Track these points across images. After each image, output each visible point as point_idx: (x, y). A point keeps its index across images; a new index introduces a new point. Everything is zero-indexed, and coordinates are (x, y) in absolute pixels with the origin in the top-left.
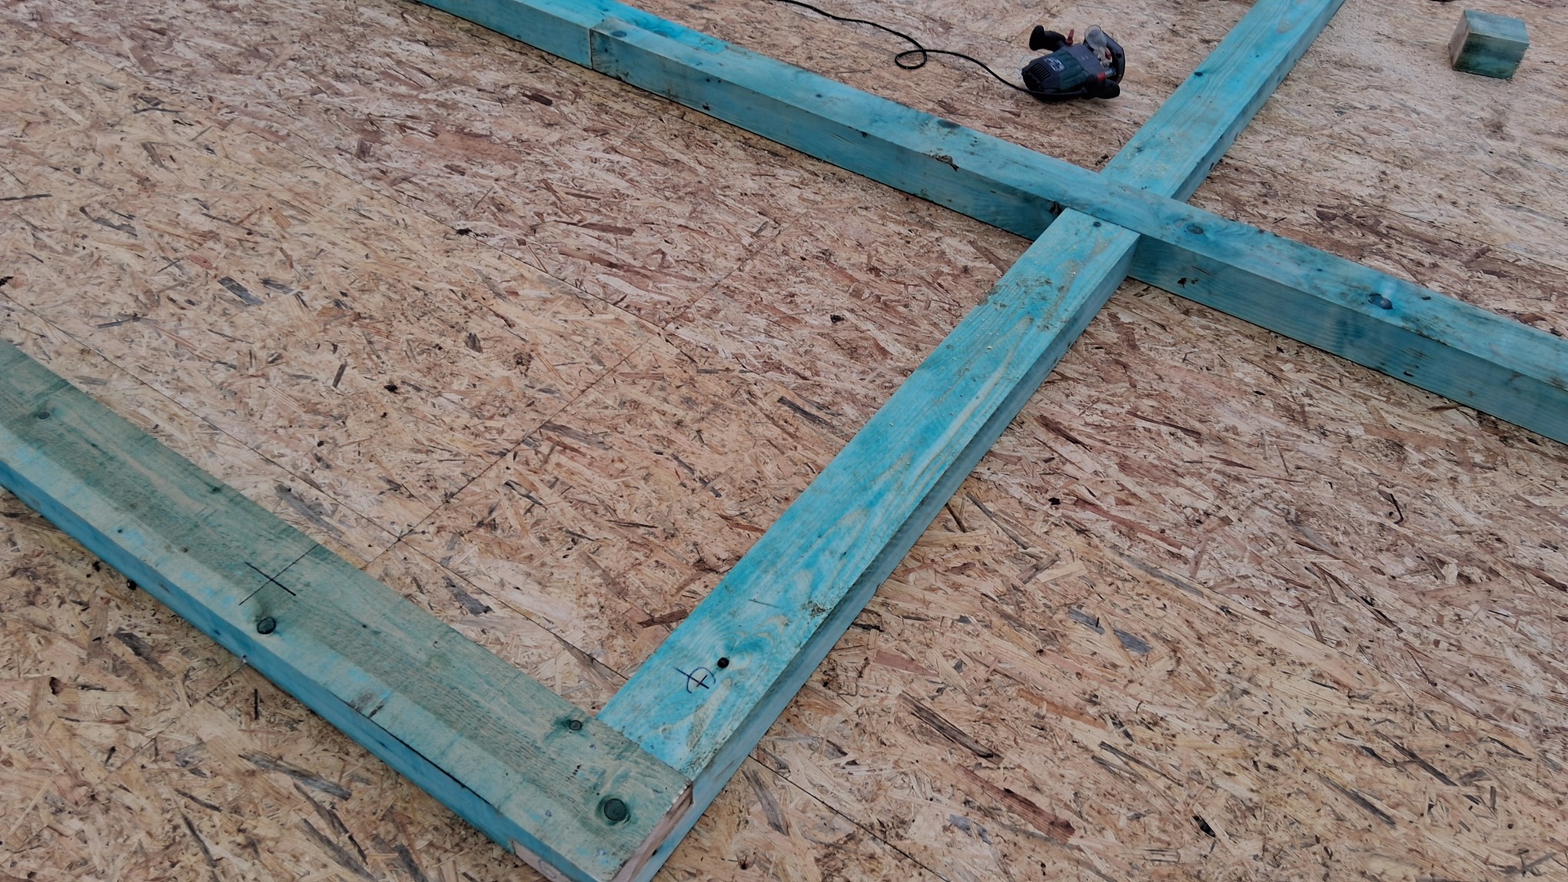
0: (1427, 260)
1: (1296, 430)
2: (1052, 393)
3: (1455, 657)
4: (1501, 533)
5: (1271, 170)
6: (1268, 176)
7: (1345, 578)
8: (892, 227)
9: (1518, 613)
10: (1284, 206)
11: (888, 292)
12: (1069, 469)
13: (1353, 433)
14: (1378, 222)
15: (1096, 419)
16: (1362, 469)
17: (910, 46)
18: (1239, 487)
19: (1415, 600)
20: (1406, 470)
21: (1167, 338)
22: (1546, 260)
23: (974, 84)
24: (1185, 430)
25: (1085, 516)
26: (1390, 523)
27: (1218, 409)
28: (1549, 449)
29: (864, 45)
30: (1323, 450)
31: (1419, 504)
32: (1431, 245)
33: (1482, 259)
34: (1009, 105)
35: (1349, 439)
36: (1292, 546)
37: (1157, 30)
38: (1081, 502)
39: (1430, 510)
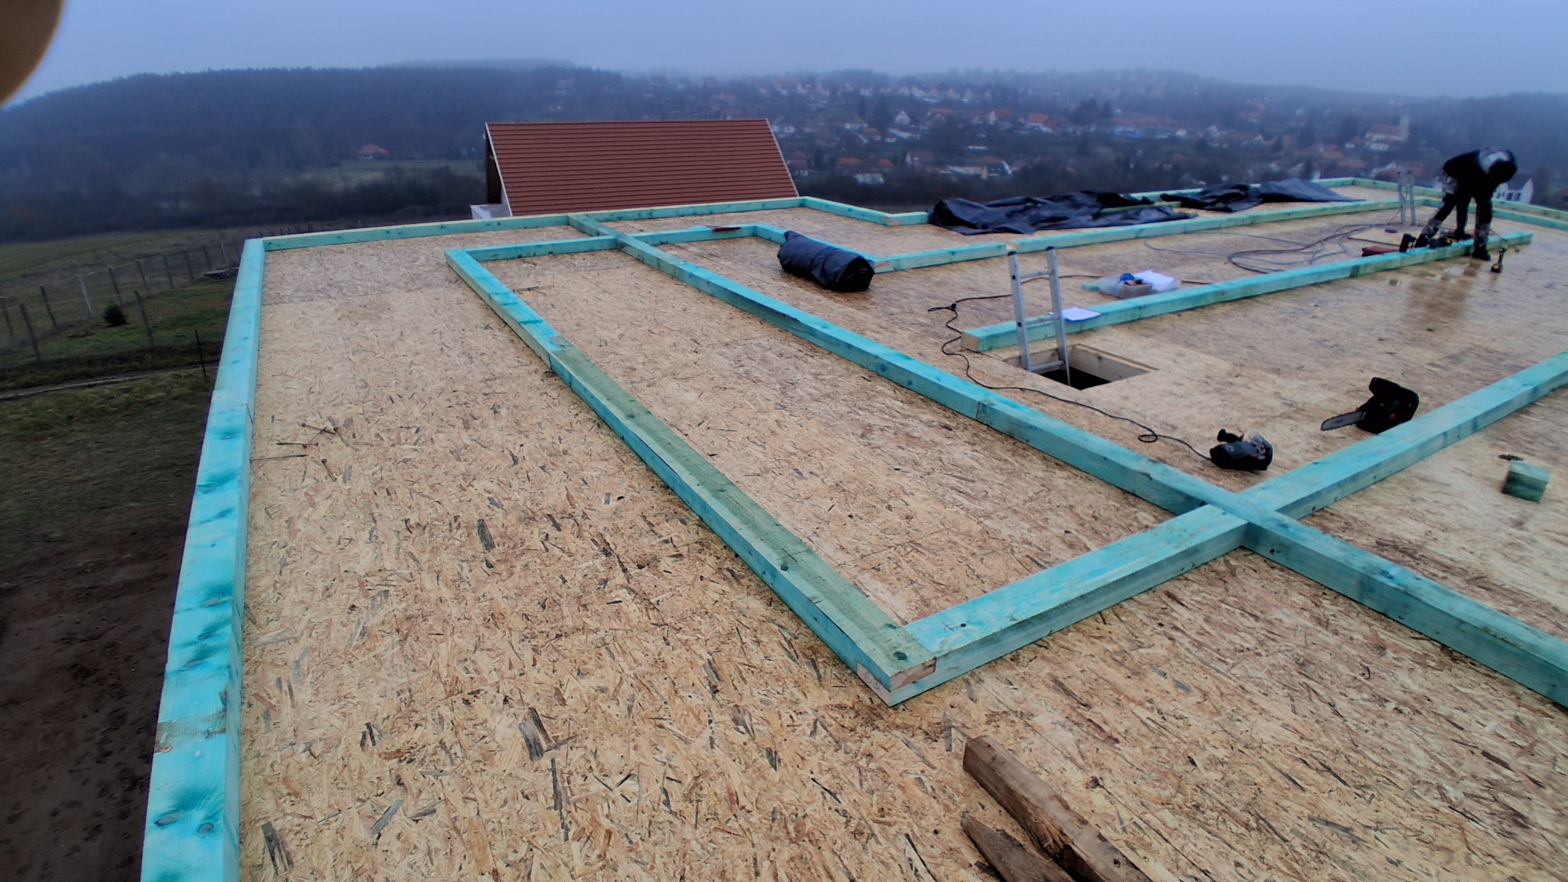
0: (1441, 574)
1: (1319, 628)
2: (1176, 583)
3: (1376, 740)
4: (1431, 698)
5: (1355, 519)
6: (1350, 521)
7: (1321, 693)
8: (1111, 502)
9: (1425, 731)
10: (1356, 535)
11: (1098, 526)
12: (1174, 614)
13: (1355, 637)
14: (1415, 552)
15: (1198, 599)
16: (1353, 652)
17: (1149, 433)
18: (1273, 643)
19: (1362, 711)
20: (1383, 659)
21: (1257, 576)
22: (1522, 588)
23: (1180, 453)
24: (1251, 615)
25: (1176, 634)
26: (1362, 678)
27: (1274, 610)
28: (1483, 670)
29: (1123, 429)
30: (1332, 640)
31: (1384, 674)
32: (1447, 568)
33: (1480, 582)
34: (1199, 465)
35: (1352, 639)
36: (1294, 673)
37: (1305, 447)
38: (1176, 628)
39: (1389, 679)
